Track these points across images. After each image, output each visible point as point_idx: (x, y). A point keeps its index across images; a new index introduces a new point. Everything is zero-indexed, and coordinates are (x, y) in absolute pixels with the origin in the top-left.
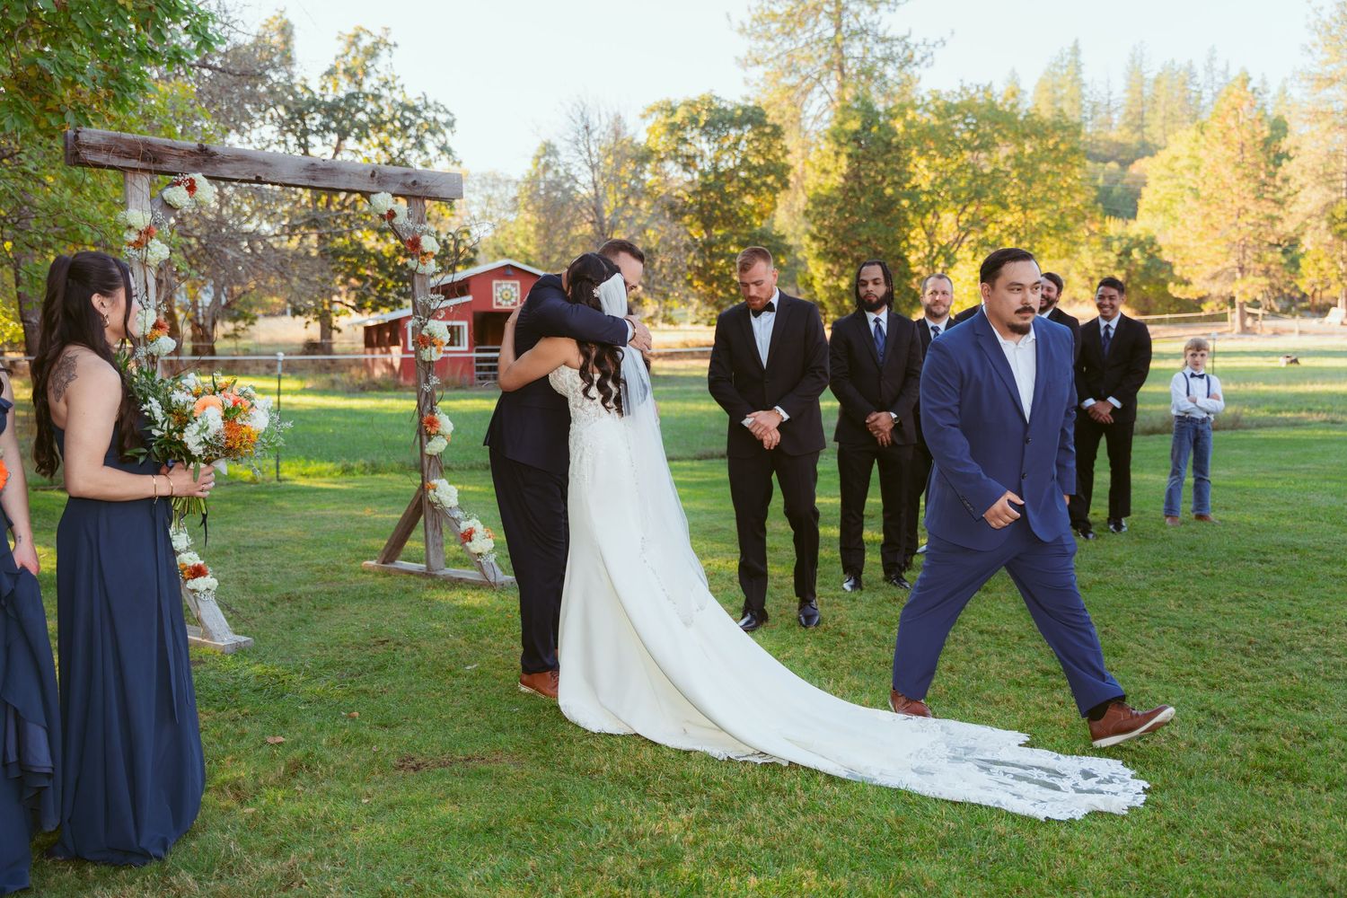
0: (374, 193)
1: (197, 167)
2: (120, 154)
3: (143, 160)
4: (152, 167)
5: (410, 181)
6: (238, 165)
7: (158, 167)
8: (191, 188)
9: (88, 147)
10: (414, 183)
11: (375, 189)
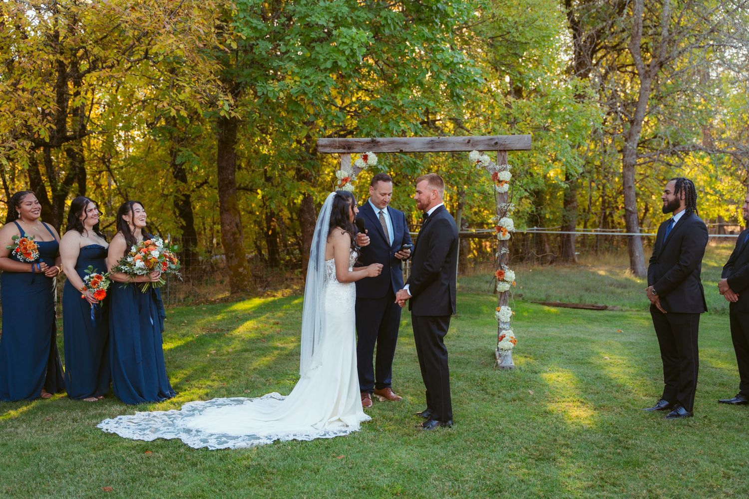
0: (469, 151)
1: (370, 149)
2: (335, 147)
3: (344, 148)
4: (349, 151)
5: (493, 143)
6: (390, 146)
7: (352, 151)
8: (365, 158)
9: (322, 146)
10: (496, 143)
11: (470, 149)
